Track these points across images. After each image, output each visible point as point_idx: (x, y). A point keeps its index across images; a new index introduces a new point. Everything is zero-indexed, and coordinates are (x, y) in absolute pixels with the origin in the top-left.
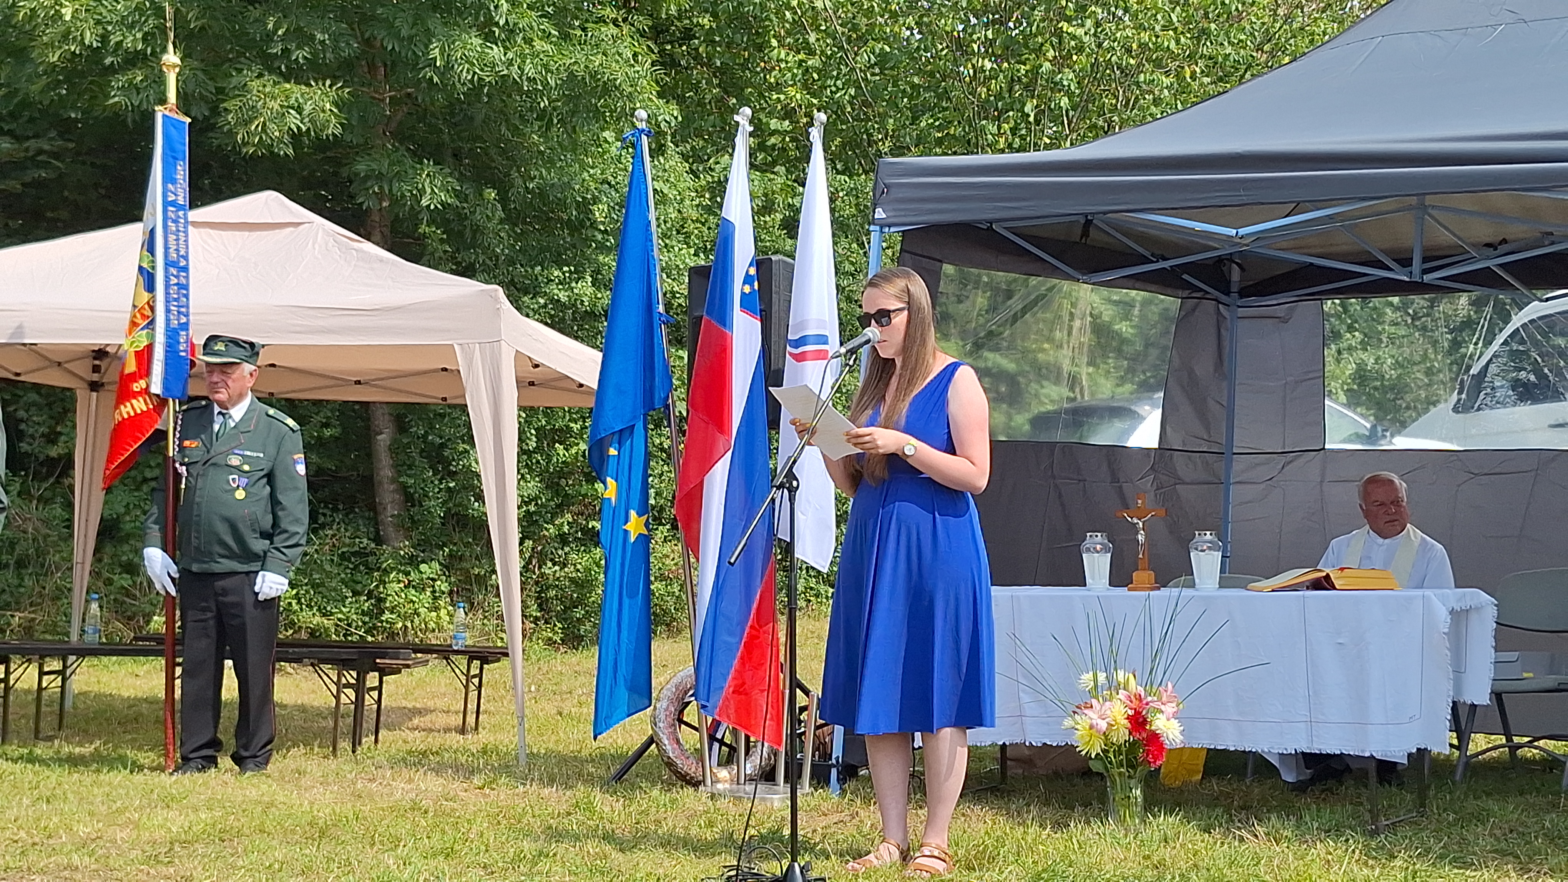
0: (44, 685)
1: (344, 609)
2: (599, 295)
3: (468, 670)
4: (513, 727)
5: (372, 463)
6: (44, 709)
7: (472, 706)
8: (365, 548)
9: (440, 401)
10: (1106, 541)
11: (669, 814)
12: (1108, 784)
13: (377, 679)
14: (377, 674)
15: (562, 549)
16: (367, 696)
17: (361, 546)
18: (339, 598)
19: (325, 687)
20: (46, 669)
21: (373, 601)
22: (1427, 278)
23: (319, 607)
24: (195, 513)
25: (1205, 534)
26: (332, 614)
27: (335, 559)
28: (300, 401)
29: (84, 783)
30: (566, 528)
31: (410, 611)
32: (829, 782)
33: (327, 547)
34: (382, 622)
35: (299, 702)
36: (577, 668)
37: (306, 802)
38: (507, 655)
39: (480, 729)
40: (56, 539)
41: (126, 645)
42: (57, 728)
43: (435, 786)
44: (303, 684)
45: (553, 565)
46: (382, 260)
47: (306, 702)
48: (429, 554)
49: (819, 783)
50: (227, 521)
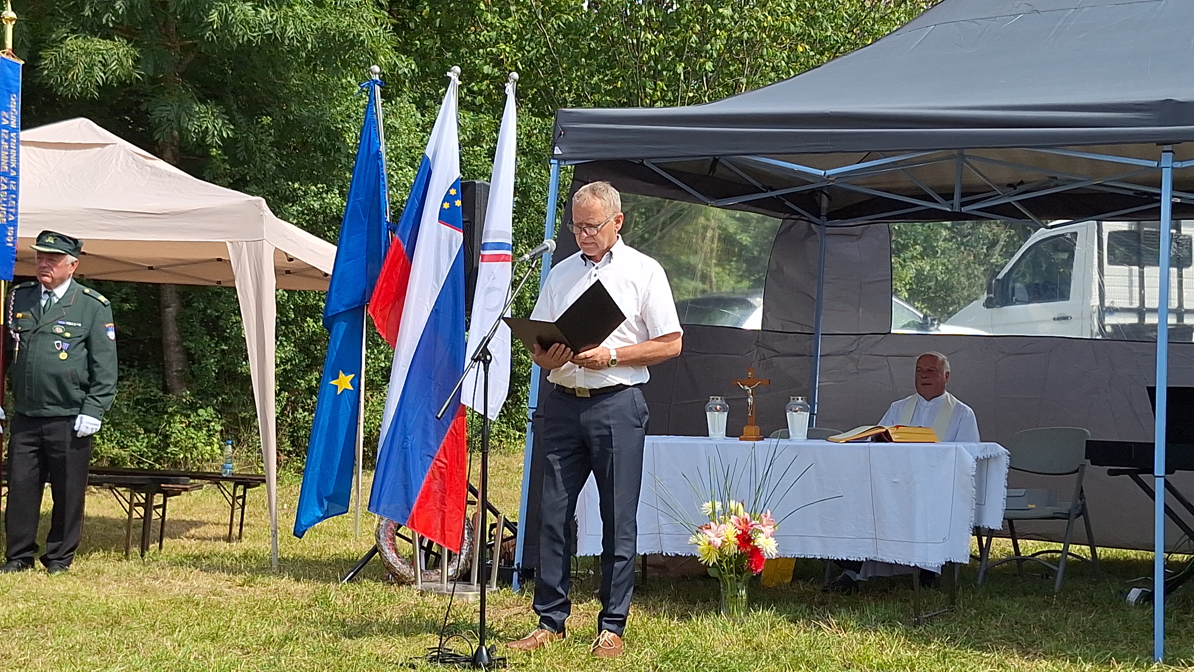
1: (137, 444)
3: (235, 493)
4: (269, 537)
5: (162, 330)
7: (237, 520)
8: (155, 396)
9: (216, 284)
10: (724, 403)
11: (388, 606)
12: (722, 586)
13: (162, 498)
15: (310, 400)
16: (153, 512)
17: (152, 394)
18: (134, 434)
19: (119, 503)
21: (161, 437)
22: (966, 209)
23: (118, 441)
24: (27, 370)
26: (128, 447)
27: (131, 404)
28: (107, 281)
30: (313, 384)
31: (190, 445)
32: (512, 582)
33: (125, 395)
34: (167, 453)
35: (100, 515)
37: (103, 596)
38: (264, 481)
39: (243, 538)
43: (205, 583)
44: (103, 502)
45: (304, 411)
46: (170, 175)
47: (106, 515)
48: (206, 402)
49: (503, 583)
50: (52, 376)
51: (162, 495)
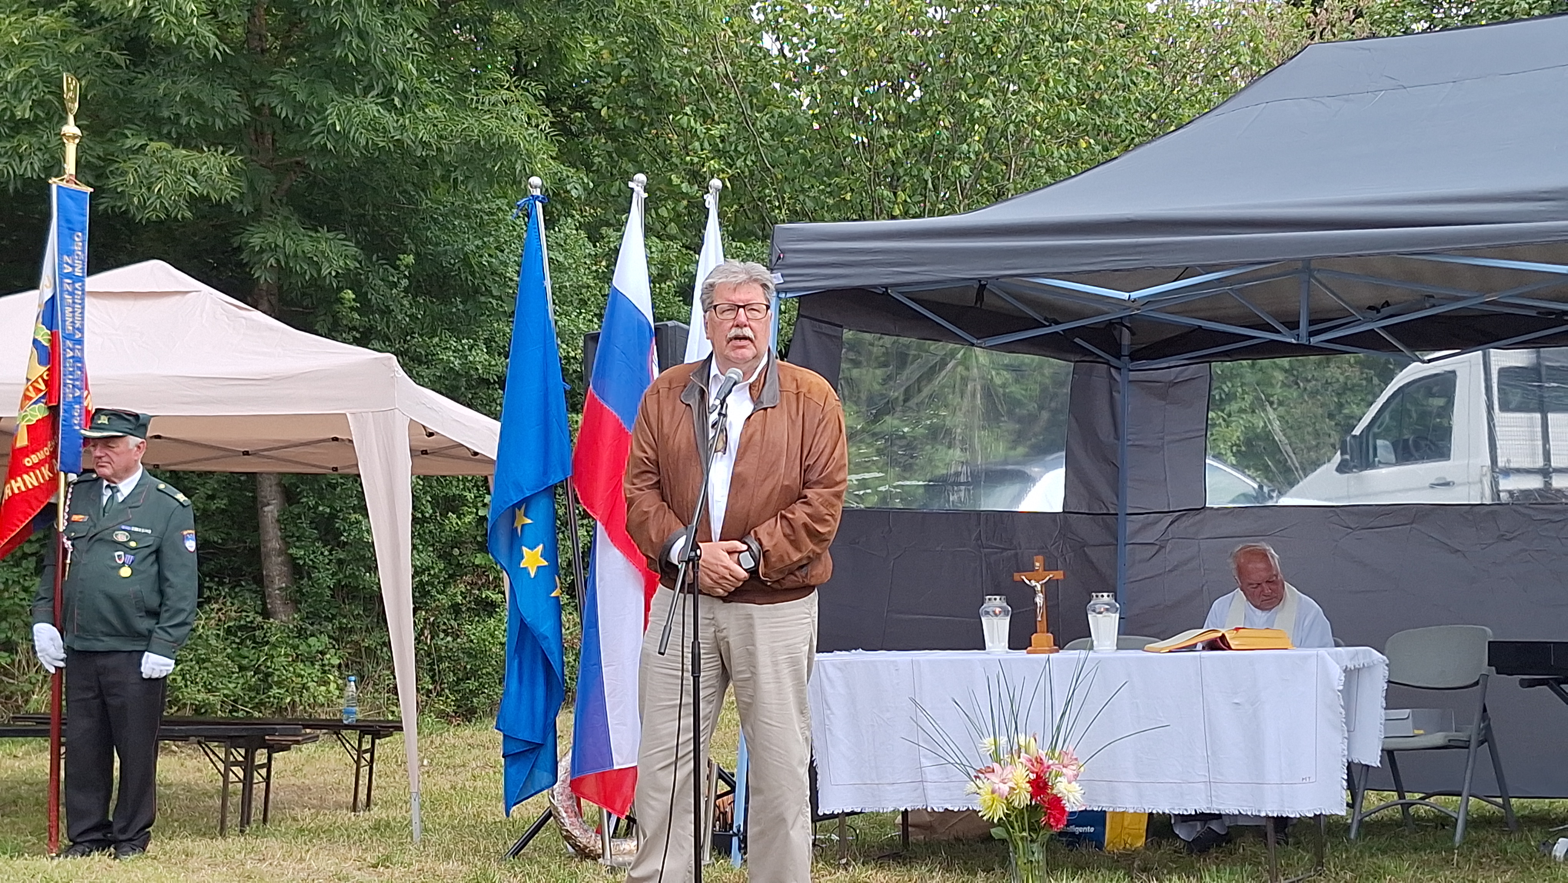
1: (231, 686)
2: (493, 363)
3: (360, 745)
4: (406, 803)
5: (259, 535)
7: (364, 781)
8: (252, 622)
9: (331, 472)
10: (1005, 604)
12: (1011, 849)
13: (267, 755)
14: (266, 751)
15: (456, 620)
16: (255, 773)
17: (248, 620)
18: (225, 674)
19: (211, 763)
21: (260, 676)
22: (1314, 340)
23: (205, 683)
24: (79, 589)
25: (1103, 596)
26: (218, 690)
27: (221, 633)
28: (185, 472)
30: (459, 599)
31: (299, 686)
32: (730, 852)
34: (269, 697)
35: (185, 780)
36: (470, 741)
38: (399, 728)
39: (372, 806)
43: (327, 865)
44: (187, 763)
45: (447, 635)
46: (269, 328)
47: (191, 781)
48: (318, 627)
49: (720, 854)
50: (110, 598)
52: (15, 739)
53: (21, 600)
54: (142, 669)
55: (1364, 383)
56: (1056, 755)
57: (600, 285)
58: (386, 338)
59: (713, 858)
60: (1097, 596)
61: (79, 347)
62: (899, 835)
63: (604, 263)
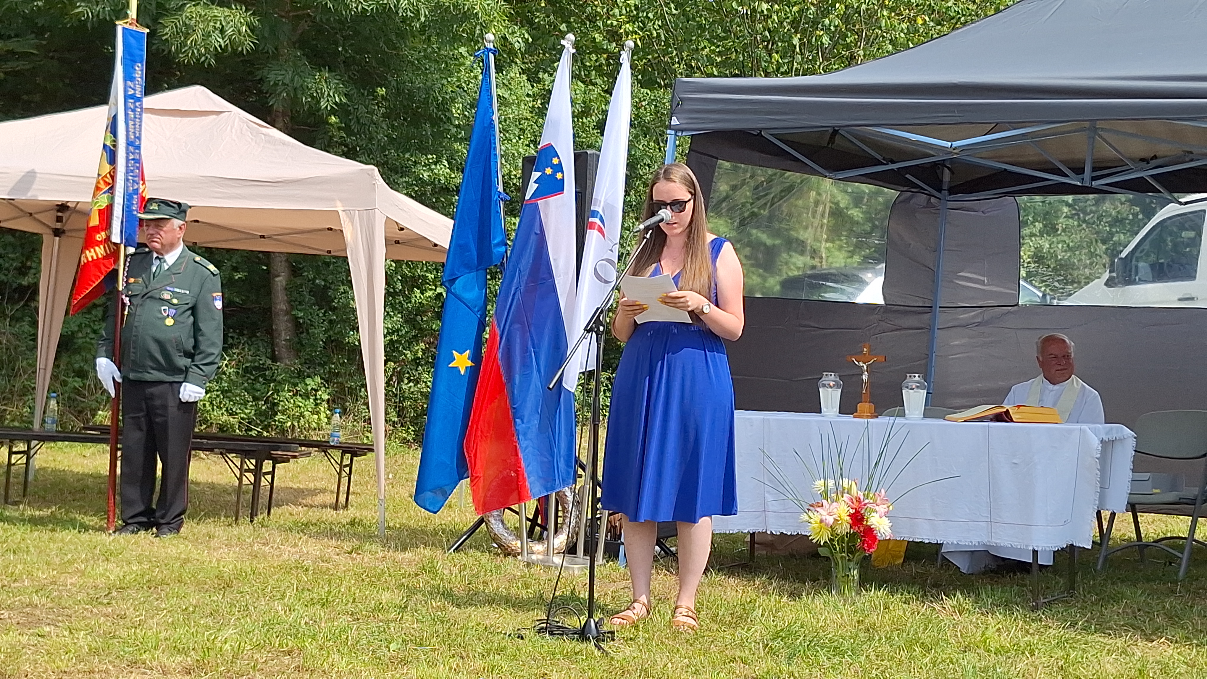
0: (13, 461)
1: (247, 411)
2: (453, 176)
3: (342, 461)
4: (375, 506)
5: (271, 299)
6: (11, 480)
7: (344, 488)
8: (263, 364)
9: (326, 254)
10: (838, 379)
11: (494, 577)
12: (833, 565)
13: (271, 466)
15: (417, 370)
16: (263, 478)
17: (261, 362)
18: (243, 402)
19: (230, 470)
20: (14, 449)
21: (269, 405)
22: (1095, 183)
23: (227, 408)
24: (134, 334)
25: (915, 376)
26: (237, 414)
27: (240, 372)
28: (217, 249)
29: (43, 539)
30: (420, 354)
31: (297, 414)
32: (618, 556)
33: (234, 362)
34: (275, 421)
35: (210, 481)
37: (214, 560)
38: (372, 450)
39: (349, 506)
40: (25, 348)
41: (76, 433)
42: (22, 494)
43: (314, 550)
44: (212, 468)
45: (409, 382)
46: (284, 143)
47: (215, 481)
48: (313, 370)
49: (610, 557)
50: (158, 342)
51: (271, 462)
52: (84, 444)
53: (91, 339)
54: (181, 396)
55: (1131, 217)
56: (871, 495)
57: (536, 117)
58: (370, 152)
59: (605, 561)
60: (910, 376)
61: (137, 151)
62: (747, 550)
63: (539, 102)
